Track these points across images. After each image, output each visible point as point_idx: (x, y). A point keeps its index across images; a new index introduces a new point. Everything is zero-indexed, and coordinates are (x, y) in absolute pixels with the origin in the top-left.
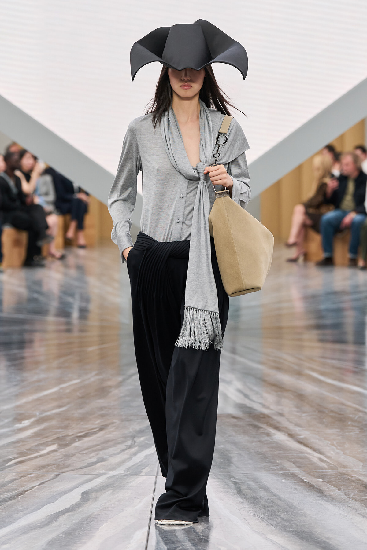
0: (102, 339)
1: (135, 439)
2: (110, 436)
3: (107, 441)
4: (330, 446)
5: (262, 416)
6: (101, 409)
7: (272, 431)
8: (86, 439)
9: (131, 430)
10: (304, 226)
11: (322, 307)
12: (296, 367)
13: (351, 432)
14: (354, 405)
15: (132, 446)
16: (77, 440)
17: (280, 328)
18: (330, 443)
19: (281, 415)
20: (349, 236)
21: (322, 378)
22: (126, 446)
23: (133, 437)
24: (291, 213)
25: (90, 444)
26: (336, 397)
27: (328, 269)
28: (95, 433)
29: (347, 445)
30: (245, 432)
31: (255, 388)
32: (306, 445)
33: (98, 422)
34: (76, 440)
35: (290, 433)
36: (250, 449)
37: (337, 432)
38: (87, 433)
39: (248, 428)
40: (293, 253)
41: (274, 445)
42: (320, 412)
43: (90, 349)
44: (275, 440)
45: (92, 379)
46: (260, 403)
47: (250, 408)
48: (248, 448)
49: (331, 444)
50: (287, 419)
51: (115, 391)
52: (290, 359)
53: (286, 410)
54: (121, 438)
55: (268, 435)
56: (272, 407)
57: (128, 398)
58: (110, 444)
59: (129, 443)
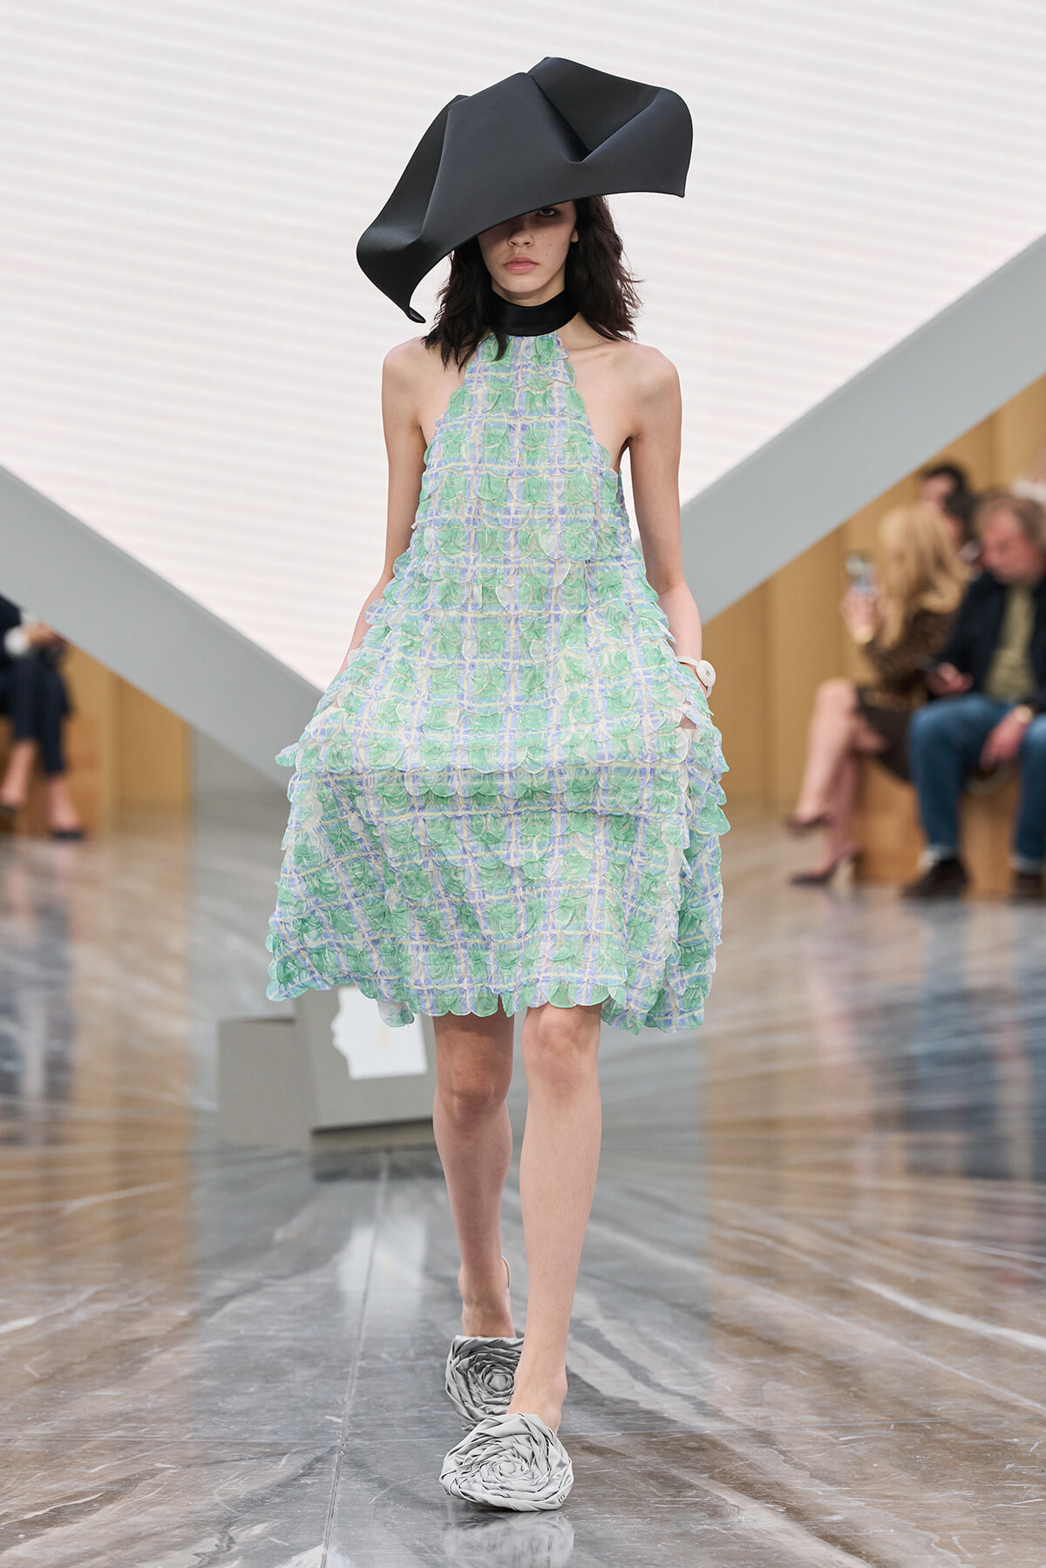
0: (128, 1169)
1: (233, 1531)
2: (142, 1521)
3: (133, 1539)
4: (939, 1550)
5: (691, 1444)
6: (112, 1421)
7: (731, 1498)
8: (54, 1532)
9: (218, 1499)
10: (853, 755)
11: (917, 1048)
12: (819, 1266)
13: (1016, 1498)
14: (1028, 1403)
15: (221, 1556)
16: (21, 1536)
17: (770, 1124)
18: (937, 1539)
19: (764, 1438)
20: (1013, 795)
21: (911, 1304)
22: (197, 1555)
23: (225, 1523)
24: (808, 708)
25: (70, 1550)
26: (963, 1373)
27: (943, 908)
28: (87, 1509)
29: (998, 1548)
30: (631, 1503)
31: (669, 1344)
32: (851, 1549)
33: (103, 1470)
34: (18, 1534)
35: (794, 1504)
36: (647, 1564)
37: (965, 1498)
38: (58, 1510)
39: (642, 1486)
40: (814, 853)
41: (736, 1548)
42: (902, 1426)
43: (75, 1205)
44: (740, 1532)
45: (81, 1315)
46: (685, 1397)
47: (649, 1413)
48: (640, 1560)
49: (939, 1545)
50: (782, 1452)
51: (166, 1358)
52: (799, 1236)
53: (780, 1423)
54: (178, 1527)
55: (715, 1512)
56: (729, 1411)
57: (208, 1383)
58: (139, 1547)
59: (210, 1544)
